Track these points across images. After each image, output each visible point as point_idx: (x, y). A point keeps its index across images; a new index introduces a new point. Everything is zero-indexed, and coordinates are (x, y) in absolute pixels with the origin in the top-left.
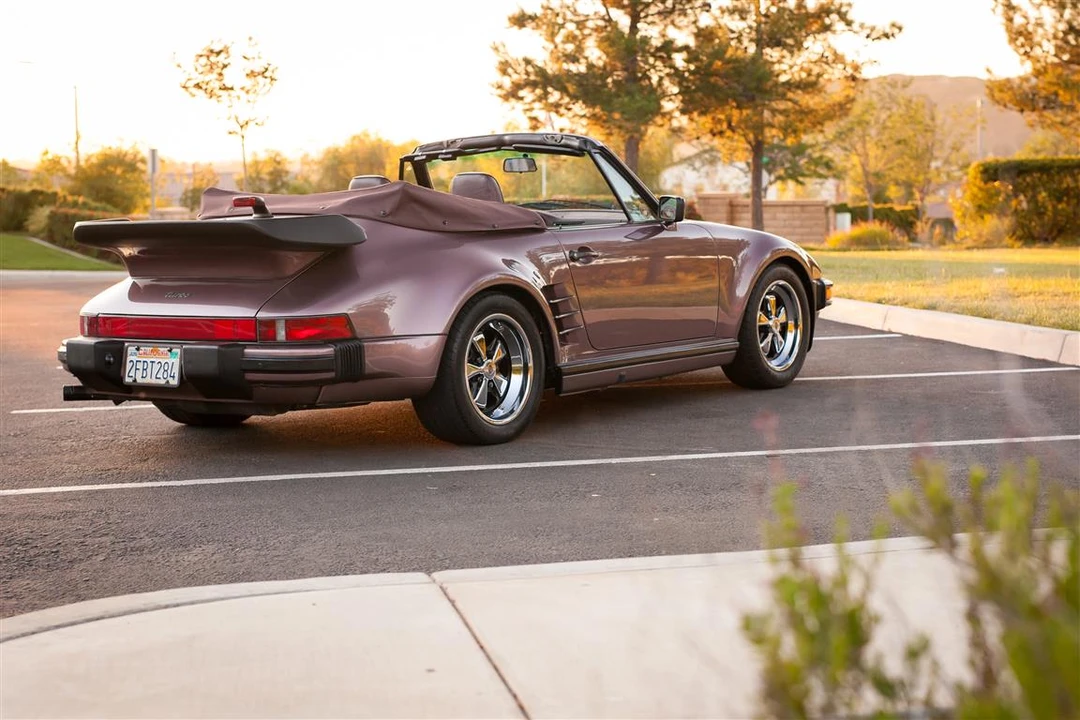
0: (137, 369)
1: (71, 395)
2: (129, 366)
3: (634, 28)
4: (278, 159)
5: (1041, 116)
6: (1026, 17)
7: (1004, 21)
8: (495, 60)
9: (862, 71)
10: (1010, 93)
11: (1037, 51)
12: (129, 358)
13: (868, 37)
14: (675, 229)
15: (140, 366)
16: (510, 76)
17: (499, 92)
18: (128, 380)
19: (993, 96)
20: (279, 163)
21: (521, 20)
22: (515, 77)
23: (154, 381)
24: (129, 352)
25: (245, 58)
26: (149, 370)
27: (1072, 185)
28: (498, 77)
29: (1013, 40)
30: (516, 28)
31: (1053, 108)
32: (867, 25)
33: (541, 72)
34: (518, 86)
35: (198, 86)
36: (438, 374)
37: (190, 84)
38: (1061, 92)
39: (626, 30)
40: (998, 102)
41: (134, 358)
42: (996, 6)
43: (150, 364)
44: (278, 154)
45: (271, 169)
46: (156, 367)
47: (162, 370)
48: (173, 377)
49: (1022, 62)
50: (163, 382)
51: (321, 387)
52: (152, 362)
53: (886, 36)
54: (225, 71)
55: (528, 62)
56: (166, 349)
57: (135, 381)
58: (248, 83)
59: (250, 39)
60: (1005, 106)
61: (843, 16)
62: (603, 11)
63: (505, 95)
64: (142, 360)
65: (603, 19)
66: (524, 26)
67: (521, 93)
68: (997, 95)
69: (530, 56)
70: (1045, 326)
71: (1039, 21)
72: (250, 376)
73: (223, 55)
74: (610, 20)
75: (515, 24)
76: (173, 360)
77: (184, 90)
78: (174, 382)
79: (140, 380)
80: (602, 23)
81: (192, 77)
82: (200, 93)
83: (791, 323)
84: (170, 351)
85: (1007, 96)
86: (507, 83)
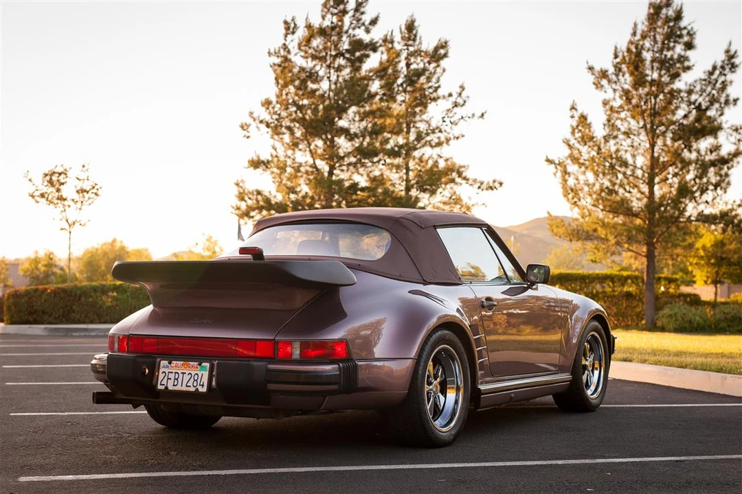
0: (168, 379)
1: (100, 398)
2: (161, 376)
3: (331, 173)
4: (51, 256)
5: (583, 244)
6: (577, 179)
7: (561, 181)
8: (235, 190)
9: (472, 211)
10: (564, 228)
11: (583, 202)
12: (161, 371)
13: (479, 188)
14: (536, 289)
15: (172, 376)
16: (246, 201)
17: (237, 212)
18: (160, 387)
19: (553, 231)
20: (51, 259)
21: (256, 164)
22: (250, 202)
23: (184, 388)
24: (162, 365)
25: (78, 179)
26: (180, 380)
27: (600, 290)
28: (236, 202)
29: (566, 195)
30: (252, 168)
31: (591, 239)
32: (478, 180)
33: (268, 201)
34: (251, 209)
35: (42, 195)
36: (409, 389)
37: (37, 193)
38: (599, 229)
39: (326, 174)
40: (556, 235)
41: (167, 370)
42: (557, 172)
43: (181, 376)
44: (52, 253)
45: (46, 263)
46: (187, 377)
47: (192, 380)
48: (203, 385)
49: (571, 209)
50: (192, 389)
51: (326, 396)
52: (183, 373)
53: (491, 188)
54: (62, 187)
55: (259, 193)
56: (196, 363)
57: (167, 388)
58: (76, 197)
59: (84, 166)
60: (560, 237)
61: (460, 174)
62: (311, 161)
63: (241, 214)
64: (174, 371)
65: (311, 166)
66: (258, 167)
67: (252, 214)
68: (555, 230)
69: (260, 189)
70: (735, 374)
71: (586, 182)
72: (272, 386)
73: (63, 176)
74: (316, 167)
75: (251, 166)
76: (203, 372)
77: (31, 198)
78: (204, 389)
79: (171, 387)
80: (311, 169)
81: (39, 188)
82: (43, 200)
83: (597, 365)
84: (200, 365)
85: (561, 231)
86: (243, 206)
